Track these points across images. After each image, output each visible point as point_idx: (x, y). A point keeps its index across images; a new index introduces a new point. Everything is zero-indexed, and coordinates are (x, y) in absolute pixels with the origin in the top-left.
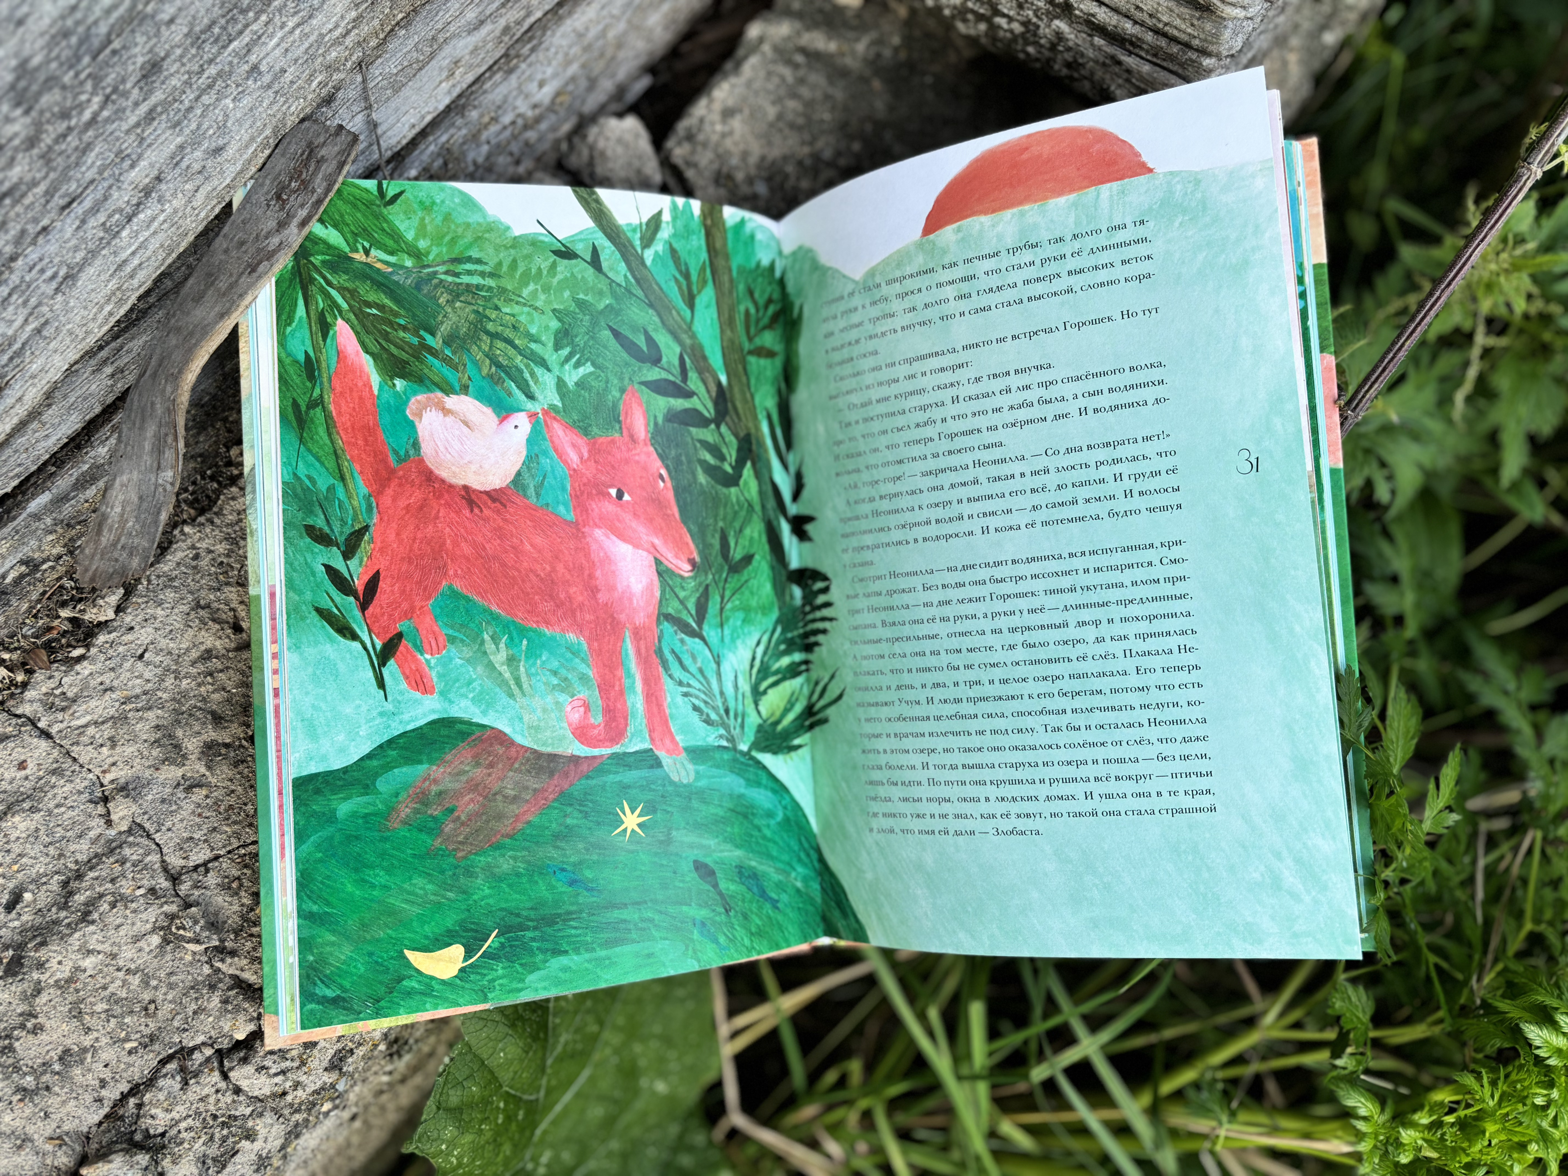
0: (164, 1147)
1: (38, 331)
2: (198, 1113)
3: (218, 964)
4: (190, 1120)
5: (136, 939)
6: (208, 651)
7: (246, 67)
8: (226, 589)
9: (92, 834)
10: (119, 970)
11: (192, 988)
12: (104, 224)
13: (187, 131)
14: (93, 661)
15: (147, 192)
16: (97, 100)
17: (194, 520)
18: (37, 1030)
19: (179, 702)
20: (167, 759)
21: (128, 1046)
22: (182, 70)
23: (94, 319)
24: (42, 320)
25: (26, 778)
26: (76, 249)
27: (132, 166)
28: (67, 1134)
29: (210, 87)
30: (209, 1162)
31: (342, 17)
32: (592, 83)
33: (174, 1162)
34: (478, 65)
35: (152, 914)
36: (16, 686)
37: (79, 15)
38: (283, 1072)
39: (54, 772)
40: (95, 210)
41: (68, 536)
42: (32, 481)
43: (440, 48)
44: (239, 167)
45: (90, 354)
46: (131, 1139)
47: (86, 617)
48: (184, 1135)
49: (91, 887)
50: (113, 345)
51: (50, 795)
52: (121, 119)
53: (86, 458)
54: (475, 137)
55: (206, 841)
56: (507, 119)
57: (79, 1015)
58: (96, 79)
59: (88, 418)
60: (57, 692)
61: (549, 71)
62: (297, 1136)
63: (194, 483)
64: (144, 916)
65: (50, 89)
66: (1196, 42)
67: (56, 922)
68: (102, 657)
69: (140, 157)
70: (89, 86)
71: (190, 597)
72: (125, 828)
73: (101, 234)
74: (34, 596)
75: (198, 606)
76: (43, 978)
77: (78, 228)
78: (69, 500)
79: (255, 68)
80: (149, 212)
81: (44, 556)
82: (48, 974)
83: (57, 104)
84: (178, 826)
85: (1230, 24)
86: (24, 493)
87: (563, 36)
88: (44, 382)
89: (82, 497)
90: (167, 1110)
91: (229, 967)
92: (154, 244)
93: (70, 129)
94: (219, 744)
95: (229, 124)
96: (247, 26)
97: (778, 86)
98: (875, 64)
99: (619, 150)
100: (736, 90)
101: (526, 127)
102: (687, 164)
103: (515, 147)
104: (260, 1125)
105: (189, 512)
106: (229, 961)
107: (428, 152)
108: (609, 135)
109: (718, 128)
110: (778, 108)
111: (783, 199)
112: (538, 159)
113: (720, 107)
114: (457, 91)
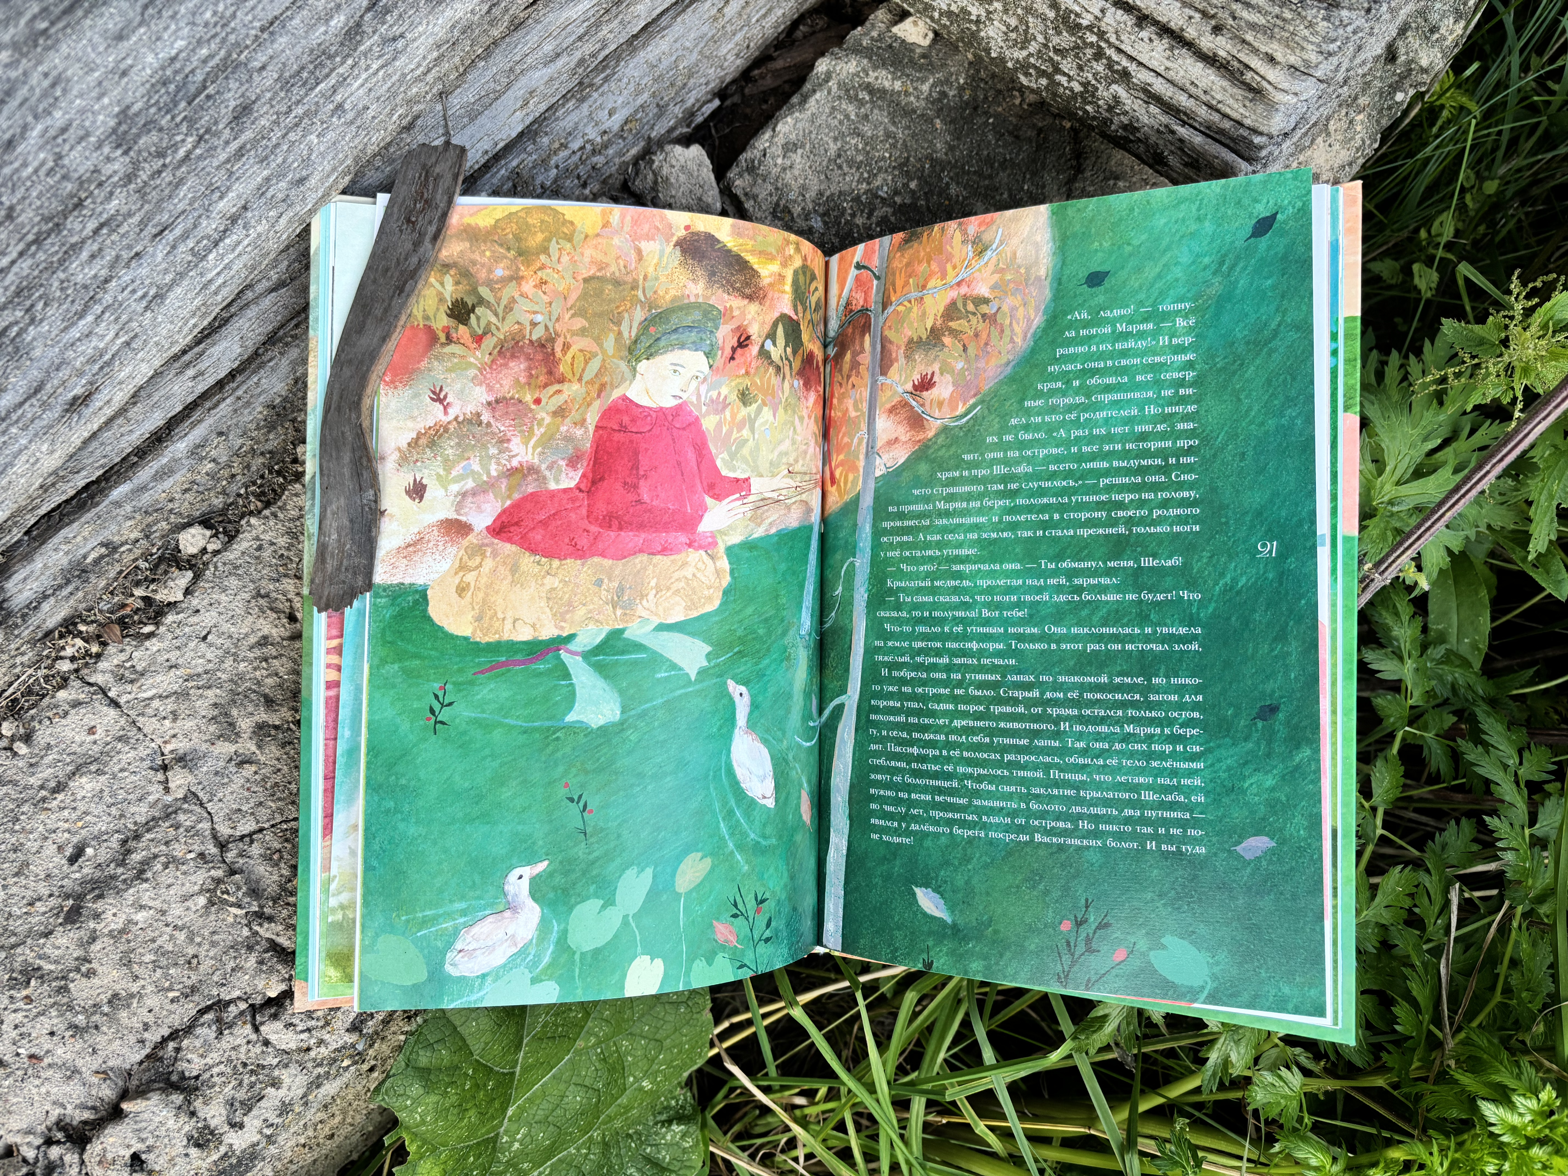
0: (197, 1089)
1: (128, 344)
2: (230, 1061)
3: (257, 928)
4: (222, 1066)
5: (185, 898)
6: (265, 637)
7: (331, 106)
8: (285, 580)
9: (151, 798)
10: (167, 925)
11: (232, 947)
12: (192, 249)
13: (273, 165)
14: (162, 639)
15: (234, 220)
16: (191, 139)
17: (260, 512)
18: (90, 974)
19: (236, 683)
20: (222, 736)
21: (171, 995)
22: (271, 111)
23: (179, 332)
24: (132, 334)
25: (95, 742)
26: (166, 271)
27: (221, 198)
28: (111, 1069)
29: (297, 125)
30: (237, 1104)
31: (424, 57)
32: (662, 109)
33: (205, 1103)
34: (552, 95)
35: (201, 877)
36: (91, 656)
37: (178, 65)
38: (309, 1030)
39: (120, 739)
40: (185, 236)
41: (145, 523)
42: (116, 469)
43: (516, 79)
44: (320, 194)
45: (174, 358)
46: (169, 1079)
47: (158, 597)
48: (215, 1079)
49: (147, 848)
50: (197, 350)
51: (115, 760)
52: (213, 156)
53: (166, 452)
54: (544, 162)
56: (575, 145)
57: (129, 964)
58: (191, 121)
59: (170, 415)
60: (128, 665)
61: (620, 100)
62: (318, 1087)
63: (262, 477)
64: (193, 878)
65: (148, 132)
66: (1248, 122)
67: (113, 877)
68: (170, 636)
69: (228, 189)
70: (184, 128)
71: (252, 586)
72: (181, 796)
73: (190, 258)
74: (112, 574)
76: (99, 927)
77: (169, 253)
78: (147, 490)
79: (340, 107)
80: (235, 237)
81: (123, 539)
82: (103, 924)
83: (154, 144)
84: (228, 798)
85: (1282, 108)
86: (107, 480)
87: (635, 68)
88: (130, 386)
89: (160, 488)
90: (202, 1056)
91: (266, 931)
92: (238, 265)
93: (164, 167)
94: (269, 726)
95: (313, 157)
96: (332, 70)
97: (841, 122)
98: (938, 102)
99: (683, 178)
100: (800, 125)
101: (594, 152)
102: (746, 194)
103: (582, 171)
104: (285, 1075)
105: (255, 504)
106: (266, 925)
107: (499, 176)
108: (674, 162)
109: (779, 161)
110: (839, 144)
111: (836, 235)
112: (604, 182)
113: (783, 141)
114: (531, 118)
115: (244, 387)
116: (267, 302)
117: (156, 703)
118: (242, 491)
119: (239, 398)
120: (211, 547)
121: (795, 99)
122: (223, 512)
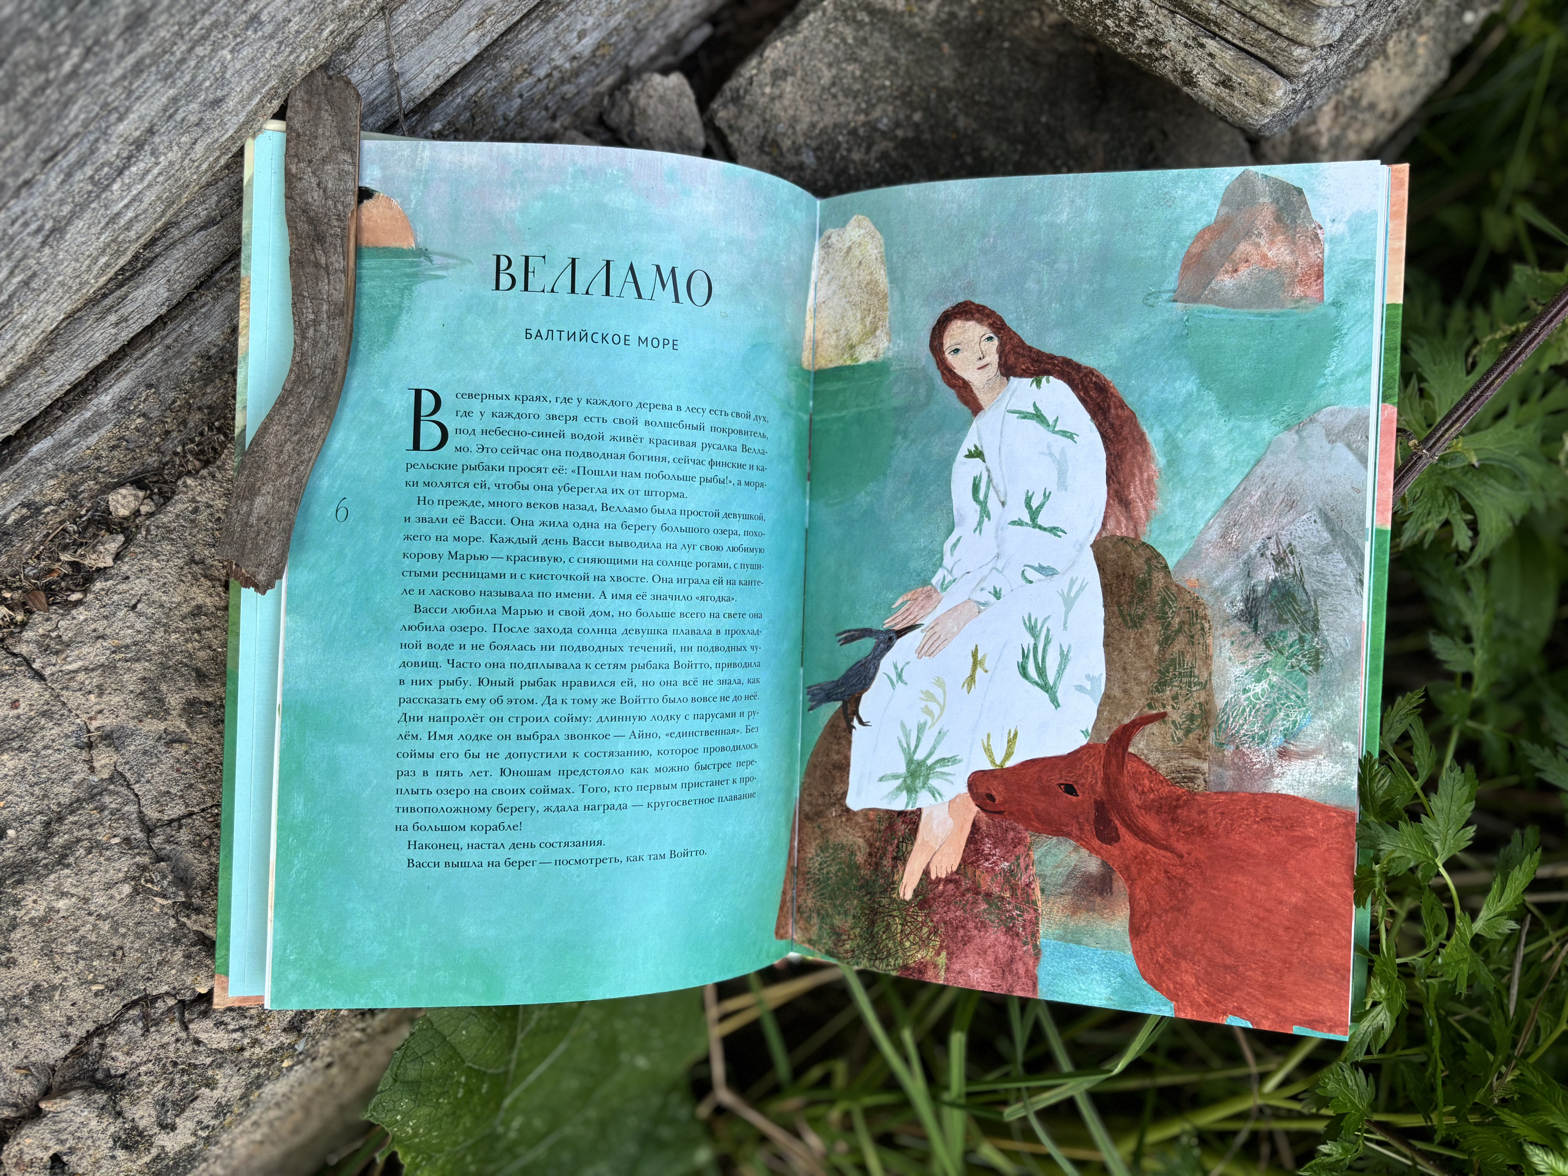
0: (123, 1088)
1: (26, 283)
2: (158, 1059)
3: (184, 920)
4: (149, 1065)
5: (109, 886)
6: (199, 607)
7: (244, 17)
9: (76, 778)
10: (90, 914)
11: (158, 939)
12: (91, 178)
13: (180, 83)
14: (88, 608)
15: (139, 144)
16: (76, 52)
17: (197, 472)
18: (10, 964)
19: (166, 656)
20: (150, 712)
21: (95, 988)
22: (171, 21)
23: (89, 271)
24: (30, 273)
25: (18, 717)
26: (62, 202)
27: (120, 119)
28: (34, 1064)
29: (204, 38)
30: (169, 1104)
32: (640, 35)
33: (132, 1103)
34: (511, 14)
35: (125, 864)
36: (16, 624)
38: (242, 1029)
40: (81, 163)
41: (70, 482)
42: (38, 423)
44: (242, 117)
45: (92, 302)
46: (93, 1077)
47: (86, 562)
49: (70, 831)
50: (118, 293)
51: (38, 736)
52: (105, 72)
53: (89, 406)
54: (506, 90)
55: (182, 797)
56: (542, 72)
57: (50, 954)
58: (75, 31)
59: (91, 365)
60: (54, 634)
61: (590, 21)
62: (259, 1087)
63: (202, 434)
64: (117, 865)
65: (24, 41)
66: (1285, 31)
67: (35, 862)
68: (97, 604)
69: (128, 110)
70: (67, 38)
71: (185, 552)
72: (106, 776)
73: (90, 188)
74: (37, 538)
75: (192, 561)
76: (19, 914)
77: (63, 182)
78: (70, 446)
79: (255, 18)
80: (142, 165)
81: (46, 499)
82: (23, 912)
83: (31, 56)
84: (158, 779)
85: (1325, 13)
86: (29, 436)
88: (37, 332)
89: (84, 444)
90: (128, 1054)
91: (193, 923)
92: (149, 197)
93: (48, 83)
94: (200, 702)
95: (228, 76)
97: (837, 47)
98: (947, 25)
99: (661, 109)
100: (791, 50)
101: (563, 81)
102: (730, 127)
103: (550, 101)
104: (219, 1075)
105: (193, 463)
106: (194, 917)
107: (454, 105)
108: (651, 92)
109: (768, 90)
110: (834, 71)
111: (830, 171)
112: (577, 115)
113: (771, 68)
114: (487, 41)
115: (174, 335)
116: (196, 241)
117: (81, 676)
118: (179, 449)
119: (168, 347)
120: (144, 509)
121: (786, 22)
122: (159, 471)
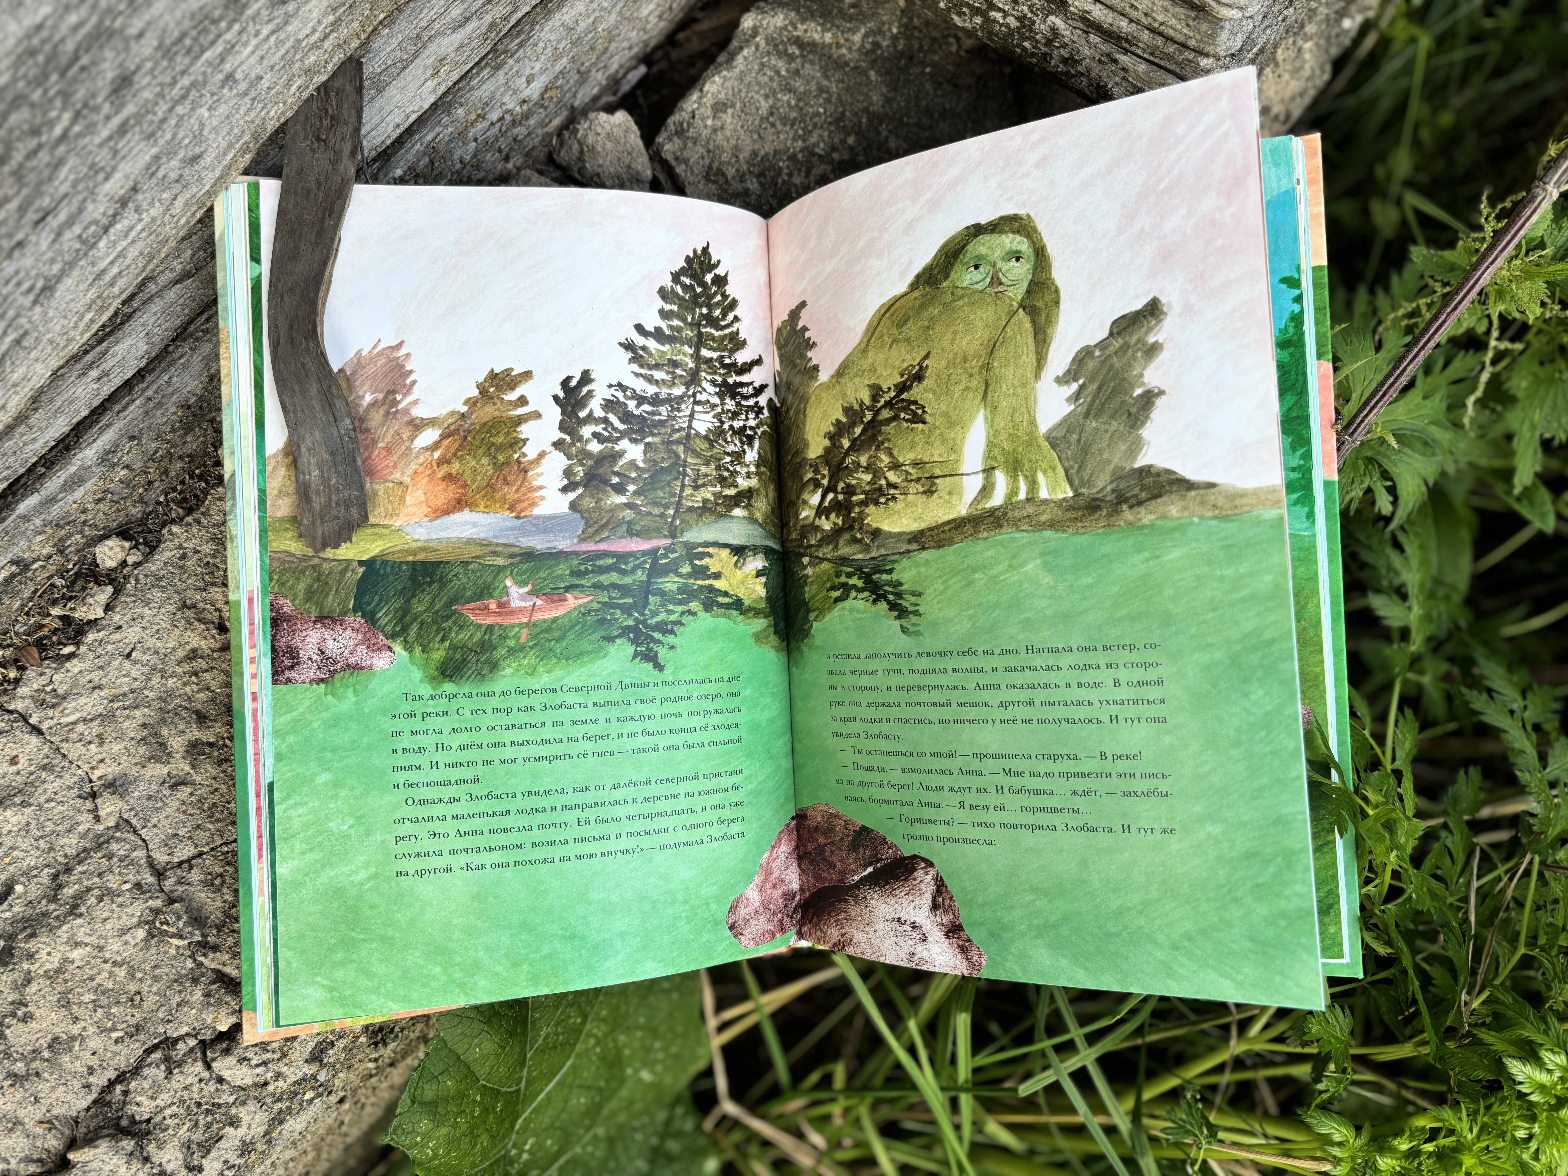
0: (149, 1133)
1: (18, 342)
2: (182, 1101)
3: (202, 959)
4: (174, 1108)
5: (123, 932)
6: (194, 651)
7: (220, 76)
8: (212, 589)
9: (81, 829)
10: (105, 962)
11: (176, 981)
12: (80, 236)
13: (161, 142)
14: (83, 659)
15: (123, 202)
16: (67, 116)
17: (182, 520)
18: (27, 1018)
19: (165, 701)
20: (152, 757)
21: (115, 1035)
22: (154, 82)
23: (75, 327)
24: (21, 331)
25: (18, 773)
26: (52, 261)
27: (107, 178)
28: (57, 1118)
29: (184, 97)
30: (194, 1147)
31: (319, 22)
32: (583, 76)
33: (159, 1148)
34: (465, 63)
35: (138, 909)
36: (9, 682)
37: (44, 34)
38: (264, 1063)
39: (44, 768)
40: (70, 222)
41: (57, 537)
42: (23, 481)
43: (424, 46)
44: (218, 173)
45: (75, 358)
46: (118, 1124)
47: (77, 615)
48: (168, 1121)
49: (80, 881)
50: (98, 349)
51: (40, 790)
52: (93, 133)
53: (74, 461)
54: (461, 135)
55: (190, 838)
56: (494, 116)
57: (68, 1005)
58: (66, 95)
59: (75, 421)
60: (48, 689)
61: (538, 66)
62: (281, 1123)
63: (183, 482)
64: (129, 910)
65: (18, 107)
66: (1192, 43)
67: (45, 914)
68: (91, 655)
69: (114, 169)
70: (58, 103)
71: (176, 597)
72: (112, 824)
73: (78, 246)
74: (26, 594)
75: (185, 606)
76: (33, 968)
77: (54, 241)
78: (57, 502)
79: (230, 76)
80: (126, 222)
81: (34, 555)
82: (37, 965)
83: (26, 121)
84: (164, 822)
85: (1227, 26)
86: (14, 494)
87: (551, 31)
88: (27, 389)
89: (70, 498)
90: (152, 1098)
91: (210, 961)
92: (133, 253)
93: (40, 146)
94: (203, 743)
95: (205, 133)
96: (219, 36)
97: (771, 79)
98: (872, 54)
99: (609, 145)
100: (728, 84)
101: (514, 123)
102: (677, 159)
103: (503, 144)
104: (244, 1113)
105: (176, 511)
106: (211, 955)
107: (414, 151)
108: (599, 130)
109: (709, 122)
110: (771, 102)
111: (774, 195)
112: (528, 155)
113: (712, 102)
114: (443, 88)
115: (155, 387)
116: (172, 295)
117: (80, 728)
118: (162, 499)
119: (149, 399)
120: (131, 560)
121: (721, 58)
122: (143, 521)
